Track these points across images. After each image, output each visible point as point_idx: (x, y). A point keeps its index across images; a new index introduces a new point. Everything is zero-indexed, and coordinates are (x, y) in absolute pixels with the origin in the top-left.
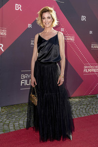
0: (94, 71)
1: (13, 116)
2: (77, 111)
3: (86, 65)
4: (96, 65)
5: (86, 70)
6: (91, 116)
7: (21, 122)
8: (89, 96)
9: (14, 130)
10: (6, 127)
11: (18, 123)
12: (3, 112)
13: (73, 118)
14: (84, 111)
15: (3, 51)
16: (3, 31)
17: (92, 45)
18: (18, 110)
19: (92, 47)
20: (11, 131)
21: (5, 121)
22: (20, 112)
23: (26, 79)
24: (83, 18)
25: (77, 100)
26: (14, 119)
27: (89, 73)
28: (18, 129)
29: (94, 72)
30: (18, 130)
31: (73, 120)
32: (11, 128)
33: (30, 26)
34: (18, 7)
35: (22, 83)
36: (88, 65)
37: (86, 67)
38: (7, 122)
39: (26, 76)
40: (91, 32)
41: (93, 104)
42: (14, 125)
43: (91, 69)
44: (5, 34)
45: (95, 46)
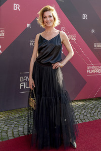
0: (98, 71)
1: (12, 122)
2: (81, 116)
3: (89, 66)
4: (99, 65)
5: (90, 70)
6: (96, 120)
7: (21, 129)
9: (13, 138)
10: (4, 134)
11: (17, 130)
12: (1, 118)
14: (89, 116)
15: (1, 52)
17: (95, 44)
18: (17, 115)
19: (95, 46)
20: (10, 138)
21: (4, 128)
22: (19, 117)
23: (25, 81)
24: (85, 17)
25: (81, 103)
26: (13, 126)
29: (98, 73)
30: (17, 138)
32: (9, 136)
33: (29, 25)
34: (16, 7)
35: (21, 86)
36: (91, 66)
37: (89, 68)
38: (5, 129)
39: (25, 78)
40: (93, 31)
41: (98, 108)
42: (13, 132)
43: (95, 70)
45: (98, 45)
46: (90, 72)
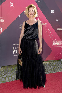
0: (59, 44)
1: (8, 72)
2: (48, 70)
4: (60, 41)
6: (57, 73)
7: (13, 76)
8: (56, 60)
9: (9, 81)
10: (4, 79)
11: (11, 77)
12: (2, 70)
13: (46, 74)
14: (53, 70)
15: (2, 32)
16: (2, 19)
17: (58, 28)
18: (11, 69)
20: (7, 82)
21: (3, 76)
22: (12, 70)
23: (16, 49)
24: (52, 11)
25: (48, 63)
26: (9, 75)
27: (56, 46)
28: (11, 80)
29: (59, 46)
30: (11, 82)
31: (45, 75)
32: (7, 80)
33: (19, 16)
34: (11, 5)
35: (14, 52)
36: (55, 41)
37: (54, 42)
38: (5, 76)
39: (16, 47)
40: (57, 20)
41: (58, 66)
42: (9, 78)
43: (57, 43)
44: (3, 21)
45: (60, 29)
46: (54, 45)
